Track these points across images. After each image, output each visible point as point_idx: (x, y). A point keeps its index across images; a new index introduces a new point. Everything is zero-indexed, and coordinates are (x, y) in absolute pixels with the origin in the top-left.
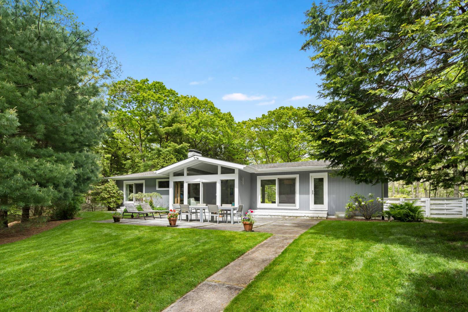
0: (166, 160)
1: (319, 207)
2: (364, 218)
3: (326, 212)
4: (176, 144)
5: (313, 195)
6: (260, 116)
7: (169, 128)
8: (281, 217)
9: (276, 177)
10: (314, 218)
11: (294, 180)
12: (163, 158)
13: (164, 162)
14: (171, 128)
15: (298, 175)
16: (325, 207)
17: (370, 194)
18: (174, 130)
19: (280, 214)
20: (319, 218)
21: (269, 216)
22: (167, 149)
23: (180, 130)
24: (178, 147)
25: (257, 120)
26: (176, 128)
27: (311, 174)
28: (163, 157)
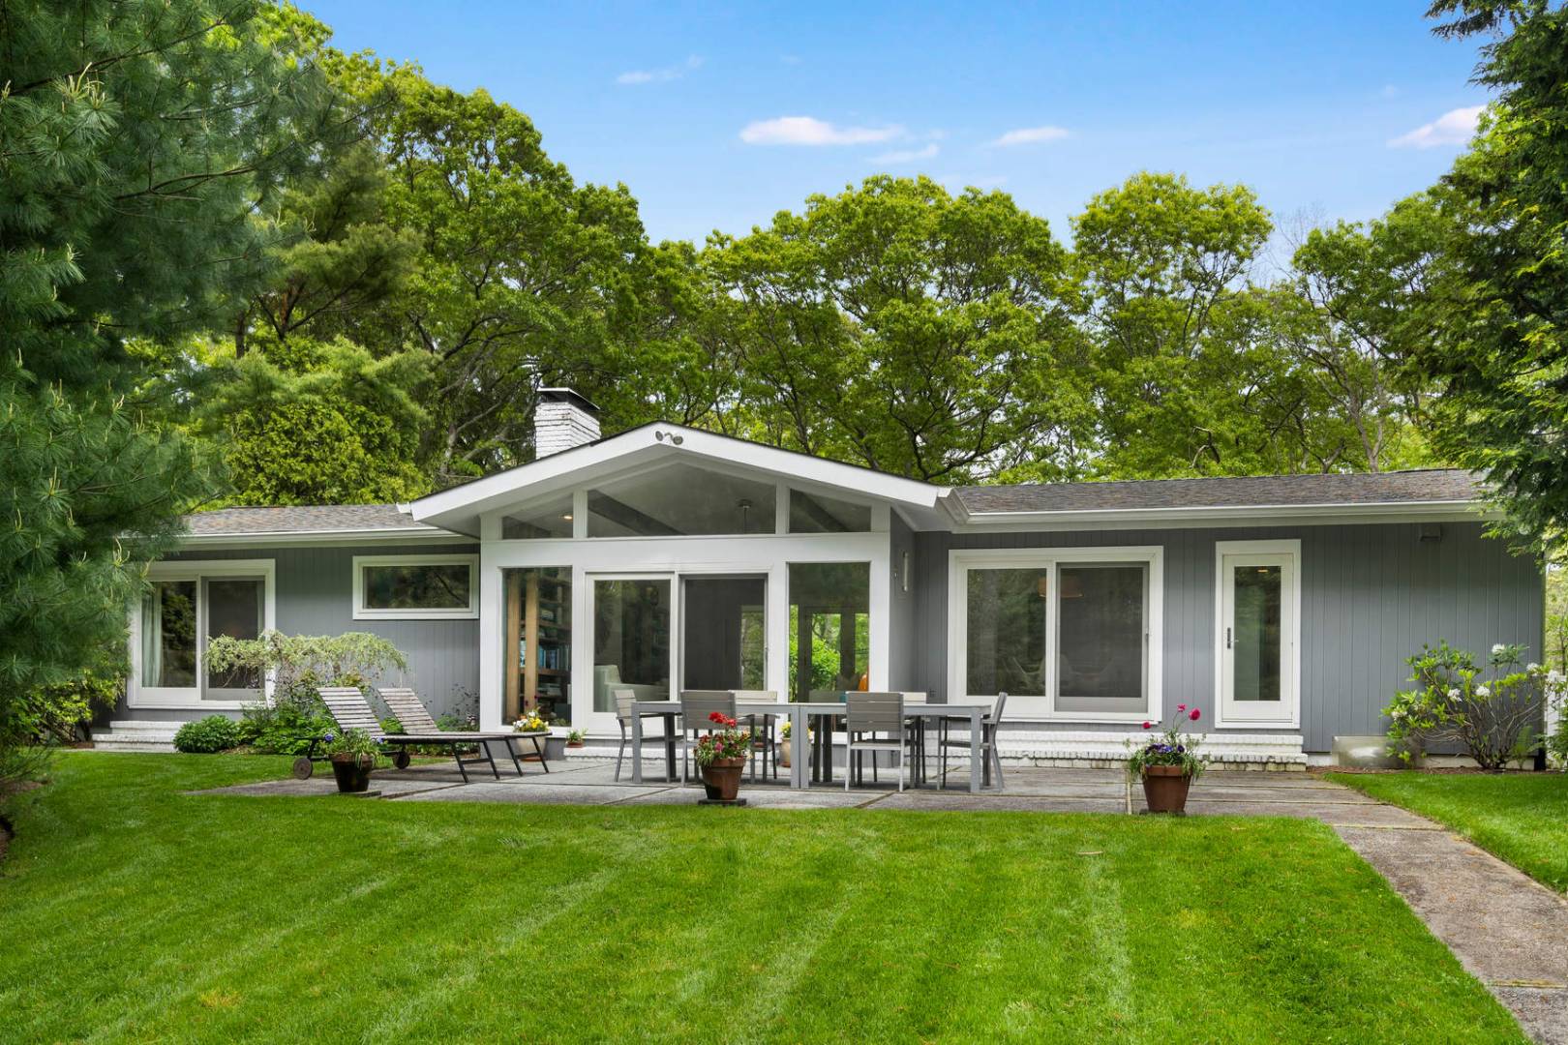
0: (308, 444)
1: (1259, 711)
2: (1471, 763)
3: (1299, 739)
4: (362, 351)
5: (1231, 654)
6: (766, 225)
7: (322, 247)
8: (1086, 764)
9: (1047, 560)
10: (1250, 768)
11: (1135, 575)
12: (289, 433)
13: (295, 455)
14: (333, 246)
15: (1159, 550)
16: (1288, 707)
17: (1497, 648)
18: (350, 261)
19: (1082, 750)
20: (1271, 767)
21: (1025, 762)
22: (311, 378)
23: (387, 266)
24: (372, 367)
25: (759, 242)
26: (361, 249)
27: (1222, 548)
28: (287, 425)
